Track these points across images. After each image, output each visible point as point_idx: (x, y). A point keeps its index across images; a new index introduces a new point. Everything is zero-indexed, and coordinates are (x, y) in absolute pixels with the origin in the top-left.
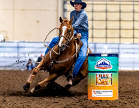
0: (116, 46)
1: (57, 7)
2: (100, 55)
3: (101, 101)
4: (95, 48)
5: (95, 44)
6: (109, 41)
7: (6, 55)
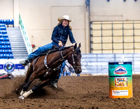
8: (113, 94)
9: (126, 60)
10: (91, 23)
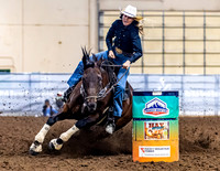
0: (179, 79)
1: (89, 21)
2: (150, 93)
3: (152, 163)
4: (146, 82)
5: (147, 76)
6: (168, 71)
7: (12, 93)
8: (141, 154)
9: (168, 88)
10: (100, 13)
